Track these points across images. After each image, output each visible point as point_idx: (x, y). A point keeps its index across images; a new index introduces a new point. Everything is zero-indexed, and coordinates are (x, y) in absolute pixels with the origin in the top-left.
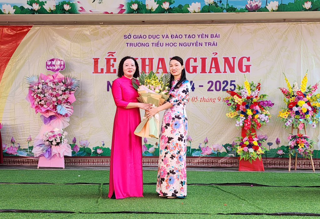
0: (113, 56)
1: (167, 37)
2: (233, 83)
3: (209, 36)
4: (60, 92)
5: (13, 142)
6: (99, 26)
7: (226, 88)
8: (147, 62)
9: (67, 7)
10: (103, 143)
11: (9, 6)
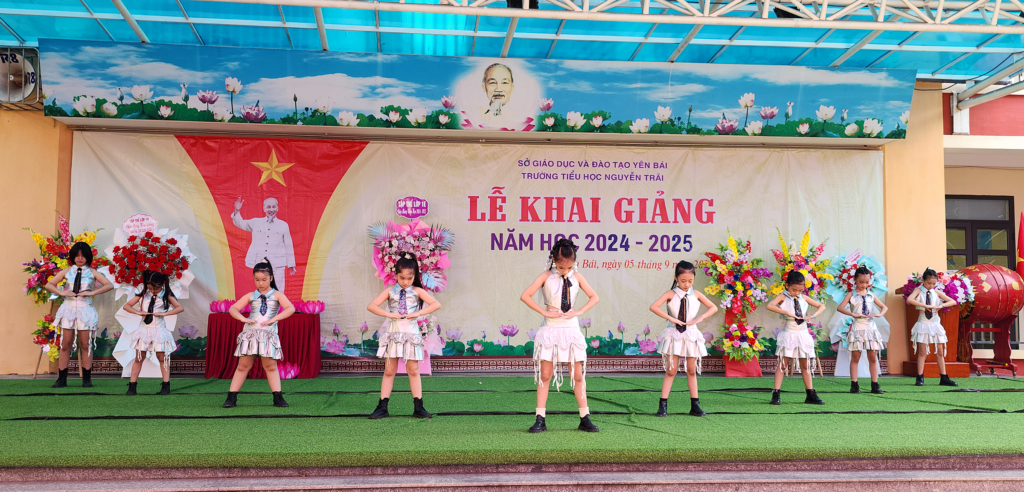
0: (500, 193)
1: (586, 164)
2: (688, 239)
3: (652, 165)
4: (427, 253)
5: (336, 333)
6: (479, 145)
7: (677, 247)
8: (555, 205)
9: (443, 119)
10: (483, 335)
11: (351, 114)
